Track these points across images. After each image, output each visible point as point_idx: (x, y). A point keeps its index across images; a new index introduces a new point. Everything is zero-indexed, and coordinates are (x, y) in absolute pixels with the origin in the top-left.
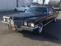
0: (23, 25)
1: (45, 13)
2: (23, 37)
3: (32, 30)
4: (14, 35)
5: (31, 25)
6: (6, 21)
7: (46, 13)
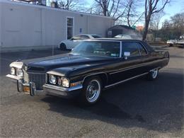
0: (49, 83)
1: (112, 55)
2: (48, 112)
3: (62, 94)
4: (30, 106)
5: (64, 82)
6: (15, 75)
7: (115, 55)
